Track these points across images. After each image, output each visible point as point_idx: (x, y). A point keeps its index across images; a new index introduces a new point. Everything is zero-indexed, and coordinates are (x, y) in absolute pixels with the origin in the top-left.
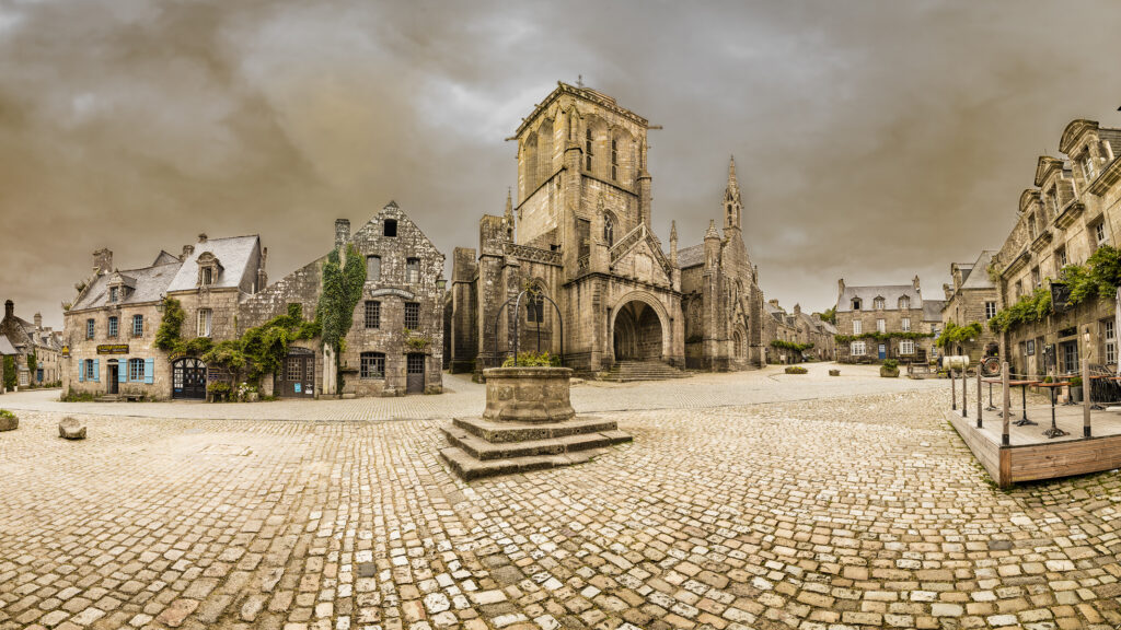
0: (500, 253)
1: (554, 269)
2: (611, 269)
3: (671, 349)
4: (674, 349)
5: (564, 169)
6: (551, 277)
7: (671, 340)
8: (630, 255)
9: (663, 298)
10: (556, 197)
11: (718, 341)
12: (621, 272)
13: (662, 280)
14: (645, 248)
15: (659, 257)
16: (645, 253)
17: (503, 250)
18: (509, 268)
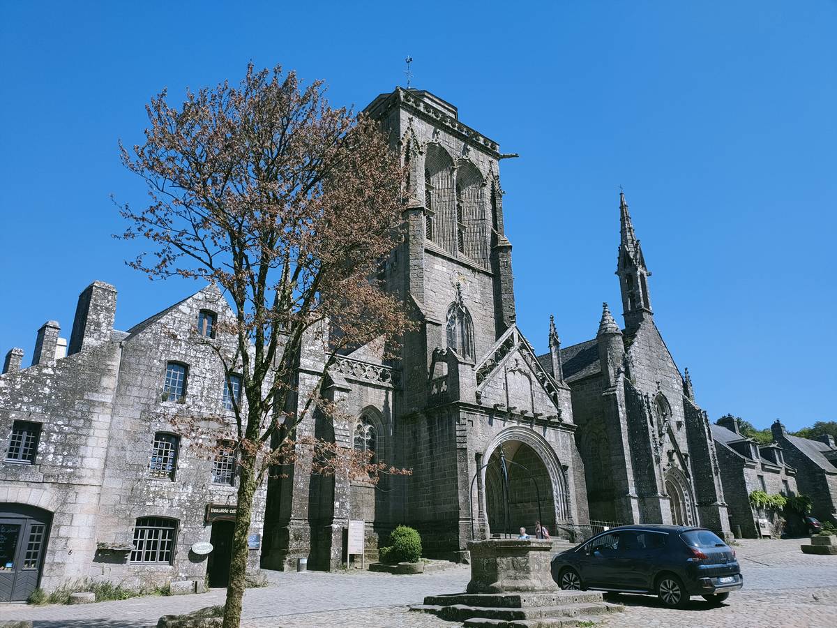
0: (321, 366)
2: (478, 397)
3: (568, 515)
4: (573, 514)
7: (567, 500)
8: (501, 375)
11: (641, 498)
12: (493, 400)
13: (545, 408)
14: (520, 362)
15: (539, 374)
16: (519, 370)
17: (325, 363)
18: (337, 392)
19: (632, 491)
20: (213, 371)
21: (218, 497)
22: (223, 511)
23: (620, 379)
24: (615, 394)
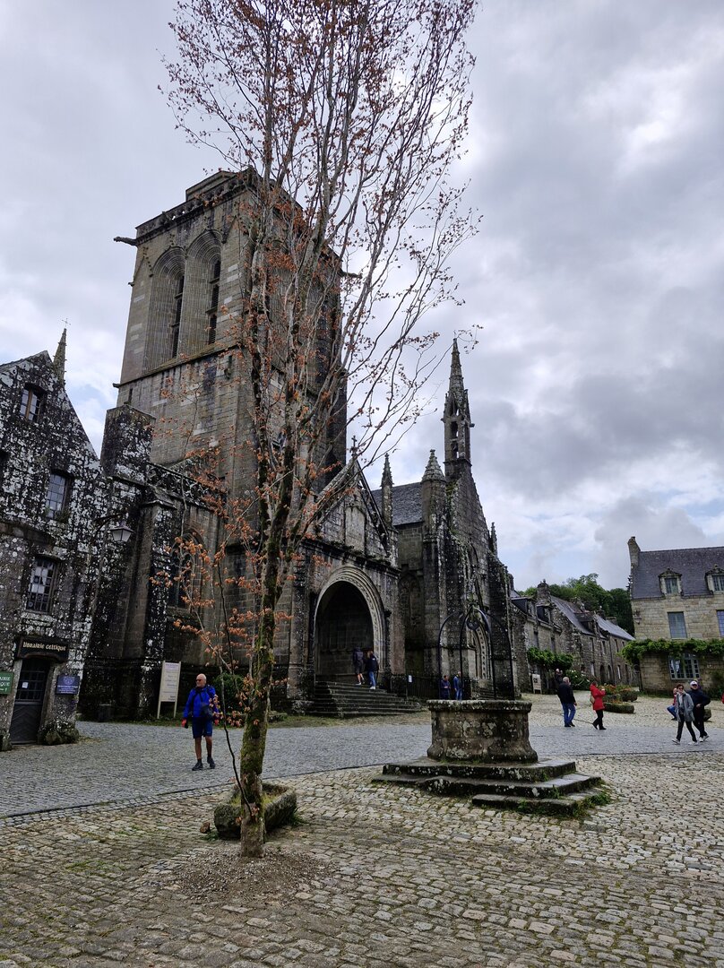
0: (141, 477)
2: (317, 531)
3: (386, 661)
4: (391, 662)
5: (241, 345)
7: (386, 649)
8: (340, 510)
9: (376, 577)
11: (450, 649)
12: (330, 536)
13: (376, 550)
14: (358, 498)
15: (373, 513)
16: (357, 507)
17: (145, 474)
18: (159, 510)
19: (444, 641)
20: (37, 466)
21: (31, 628)
22: (38, 646)
23: (441, 527)
24: (436, 542)
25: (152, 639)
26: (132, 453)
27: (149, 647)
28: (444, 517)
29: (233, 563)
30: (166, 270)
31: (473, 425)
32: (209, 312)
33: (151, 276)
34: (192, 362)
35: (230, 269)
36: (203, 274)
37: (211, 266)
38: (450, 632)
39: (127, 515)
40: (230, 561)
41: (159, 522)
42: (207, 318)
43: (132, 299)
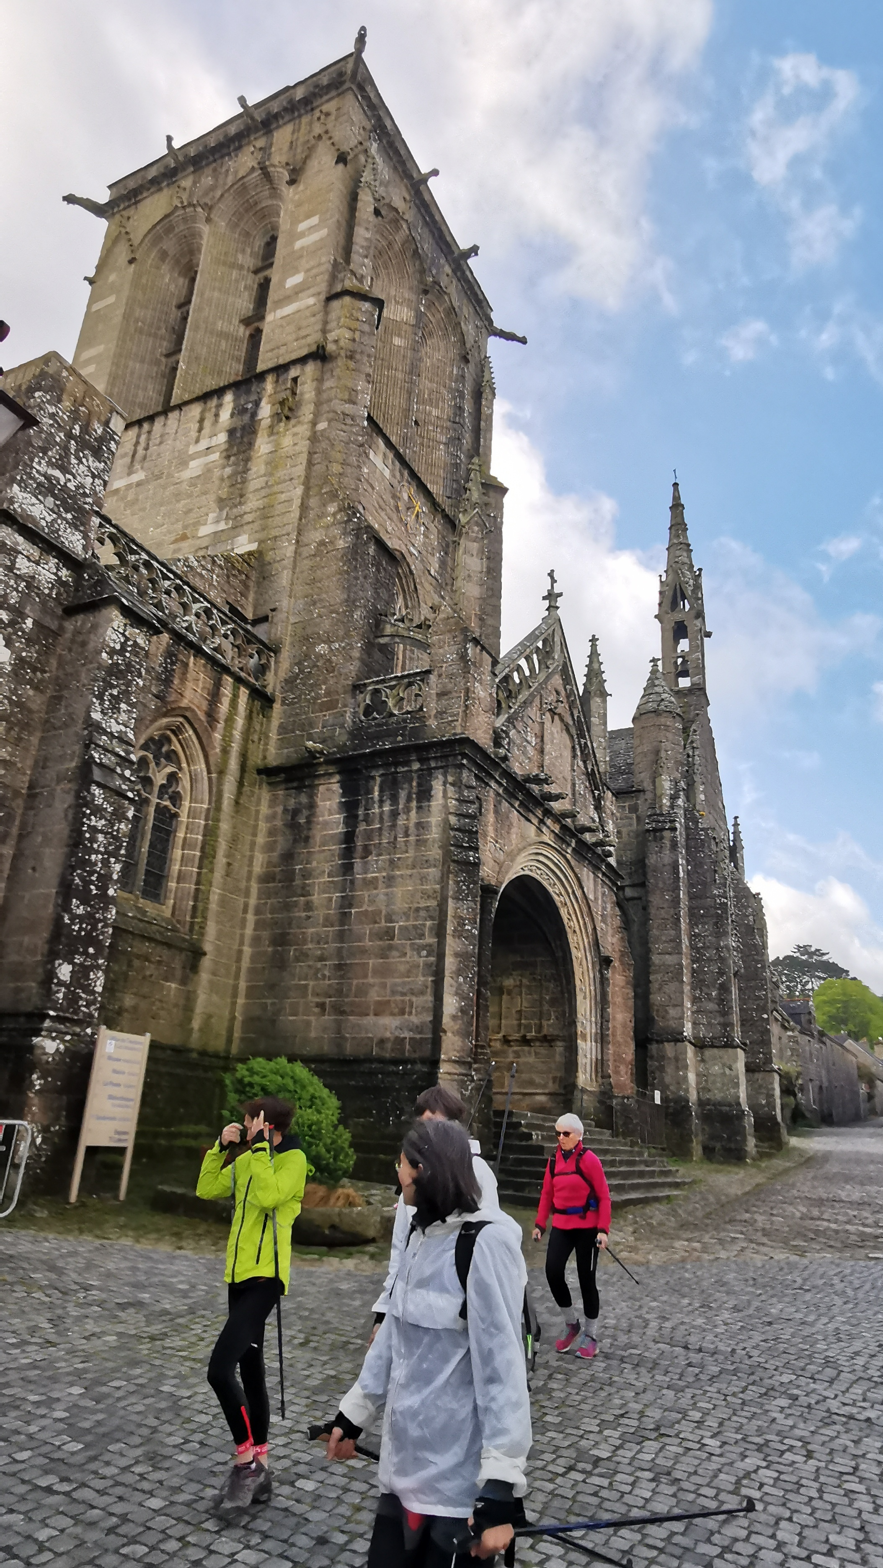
0: (74, 540)
1: (244, 693)
2: (497, 739)
3: (600, 1066)
4: (610, 1067)
5: (320, 355)
6: (230, 720)
7: (602, 1038)
9: (588, 878)
10: (263, 445)
11: (700, 1045)
13: (589, 820)
14: (562, 699)
15: (582, 741)
16: (561, 717)
17: (86, 537)
18: (117, 620)
19: (688, 1030)
23: (680, 802)
24: (674, 829)
25: (71, 962)
26: (57, 473)
27: (61, 983)
28: (682, 784)
29: (280, 809)
30: (163, 255)
31: (708, 635)
32: (246, 322)
33: (131, 261)
34: (205, 397)
35: (302, 227)
36: (240, 256)
37: (259, 243)
38: (698, 1012)
39: (29, 622)
40: (273, 803)
41: (112, 652)
42: (243, 332)
43: (89, 306)
